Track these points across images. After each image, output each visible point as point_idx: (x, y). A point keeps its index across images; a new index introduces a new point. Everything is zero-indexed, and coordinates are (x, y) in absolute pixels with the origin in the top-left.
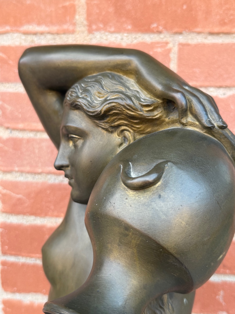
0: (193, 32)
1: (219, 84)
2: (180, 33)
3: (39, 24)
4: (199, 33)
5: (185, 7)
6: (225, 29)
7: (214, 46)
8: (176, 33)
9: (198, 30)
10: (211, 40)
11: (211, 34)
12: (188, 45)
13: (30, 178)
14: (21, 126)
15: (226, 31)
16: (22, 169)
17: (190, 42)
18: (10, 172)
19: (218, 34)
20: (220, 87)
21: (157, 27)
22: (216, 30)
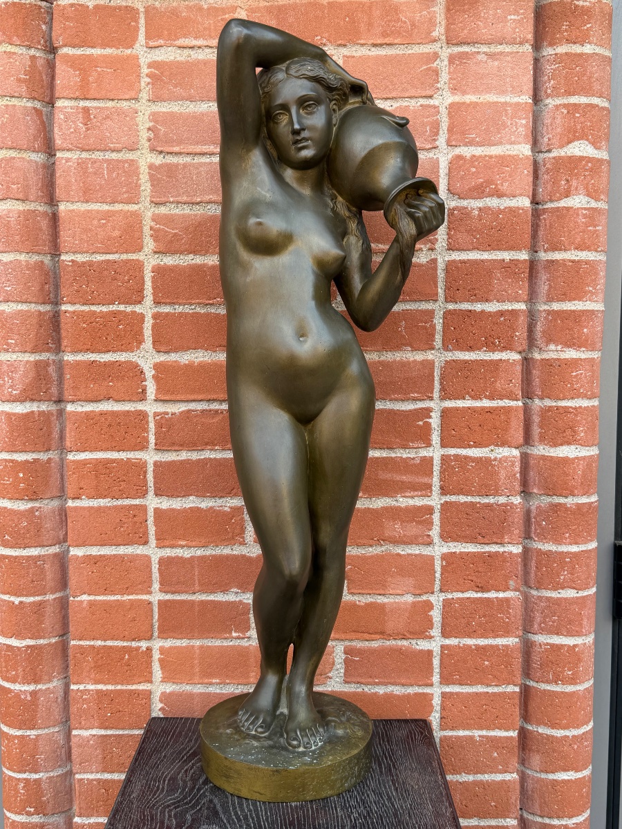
0: (358, 44)
1: (384, 96)
2: (345, 46)
3: (196, 38)
4: (362, 45)
5: (347, 19)
6: (387, 40)
7: (378, 57)
8: (340, 45)
9: (362, 42)
10: (375, 52)
11: (375, 45)
12: (354, 57)
13: (187, 210)
14: (176, 149)
15: (388, 42)
16: (179, 199)
17: (354, 54)
18: (164, 204)
19: (381, 45)
20: (387, 99)
21: (321, 39)
22: (379, 42)
